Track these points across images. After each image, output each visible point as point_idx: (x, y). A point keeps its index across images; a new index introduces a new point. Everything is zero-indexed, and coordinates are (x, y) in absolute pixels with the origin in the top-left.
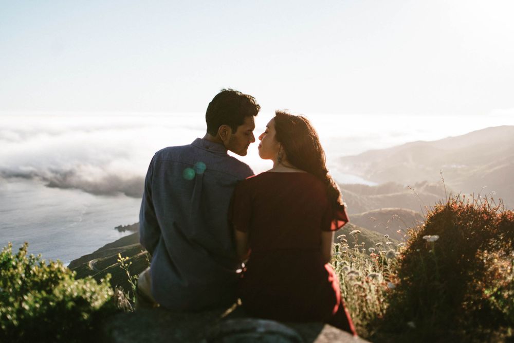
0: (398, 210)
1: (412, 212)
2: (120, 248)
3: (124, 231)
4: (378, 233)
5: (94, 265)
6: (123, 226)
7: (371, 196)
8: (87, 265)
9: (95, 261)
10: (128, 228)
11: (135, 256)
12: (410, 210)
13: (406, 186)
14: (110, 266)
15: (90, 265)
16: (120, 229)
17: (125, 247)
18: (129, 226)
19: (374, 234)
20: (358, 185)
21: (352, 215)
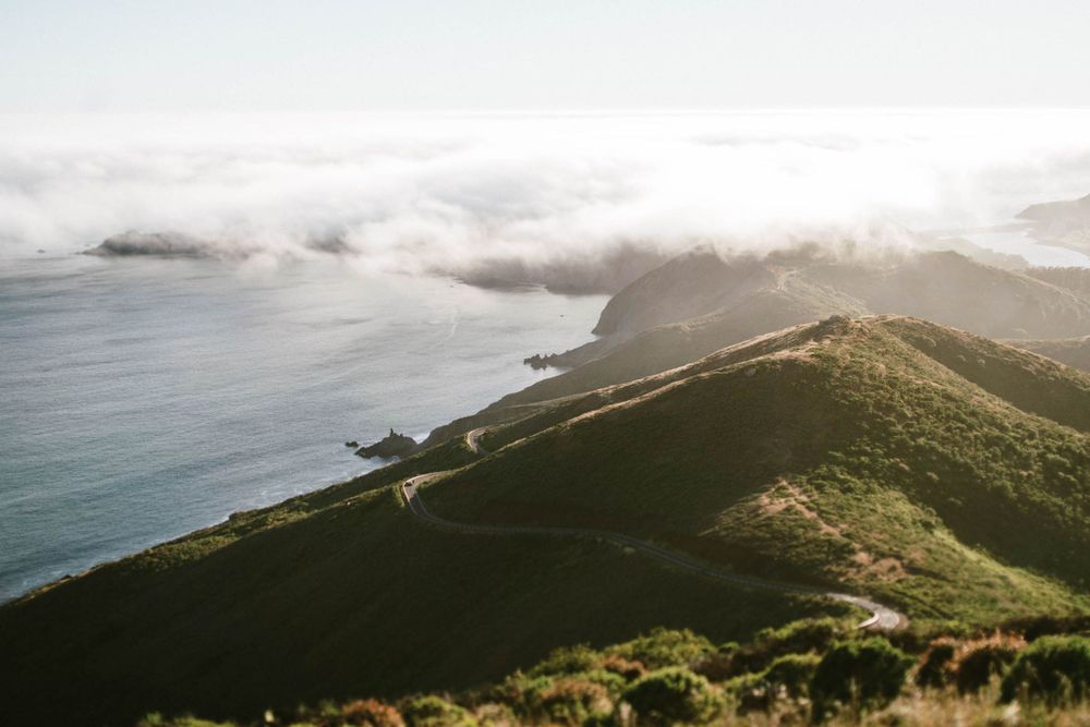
2: (536, 404)
3: (544, 368)
5: (478, 440)
6: (542, 357)
8: (462, 440)
9: (480, 432)
10: (552, 360)
11: (563, 425)
14: (510, 445)
15: (469, 442)
16: (536, 362)
17: (545, 403)
18: (554, 356)
20: (1078, 270)
21: (1058, 340)
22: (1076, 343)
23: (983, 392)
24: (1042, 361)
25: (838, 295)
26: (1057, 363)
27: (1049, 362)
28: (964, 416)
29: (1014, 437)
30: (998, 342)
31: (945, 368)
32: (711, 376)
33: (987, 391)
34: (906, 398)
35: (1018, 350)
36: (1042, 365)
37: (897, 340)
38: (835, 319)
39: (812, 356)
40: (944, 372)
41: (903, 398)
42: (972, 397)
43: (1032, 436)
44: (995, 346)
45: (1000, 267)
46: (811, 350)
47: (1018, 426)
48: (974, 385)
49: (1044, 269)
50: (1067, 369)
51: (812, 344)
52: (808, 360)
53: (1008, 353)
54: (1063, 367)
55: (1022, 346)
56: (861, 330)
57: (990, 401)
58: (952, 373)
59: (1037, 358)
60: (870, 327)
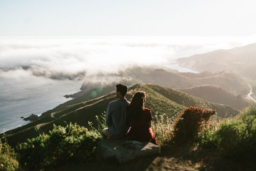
0: (210, 86)
1: (217, 87)
2: (67, 106)
3: (69, 98)
4: (199, 98)
5: (54, 115)
6: (68, 95)
7: (196, 79)
8: (50, 115)
9: (54, 113)
10: (71, 96)
11: (75, 111)
12: (216, 86)
13: (214, 73)
14: (62, 116)
15: (52, 115)
16: (67, 96)
17: (70, 106)
18: (71, 95)
19: (197, 98)
20: (189, 73)
21: (186, 89)
22: (189, 89)
23: (170, 100)
24: (182, 93)
25: (137, 79)
26: (186, 93)
27: (184, 93)
28: (166, 106)
29: (177, 110)
30: (173, 89)
31: (161, 95)
32: (109, 98)
33: (171, 100)
34: (153, 102)
35: (177, 91)
36: (182, 94)
37: (151, 89)
38: (137, 85)
39: (132, 93)
40: (161, 96)
41: (152, 102)
42: (167, 102)
43: (181, 110)
44: (172, 90)
45: (173, 72)
46: (132, 92)
47: (178, 108)
48: (168, 99)
49: (182, 73)
50: (188, 95)
51: (132, 91)
52: (131, 94)
53: (175, 91)
54: (187, 94)
55: (178, 90)
56: (143, 87)
57: (172, 102)
58: (163, 96)
59: (181, 92)
60: (145, 86)
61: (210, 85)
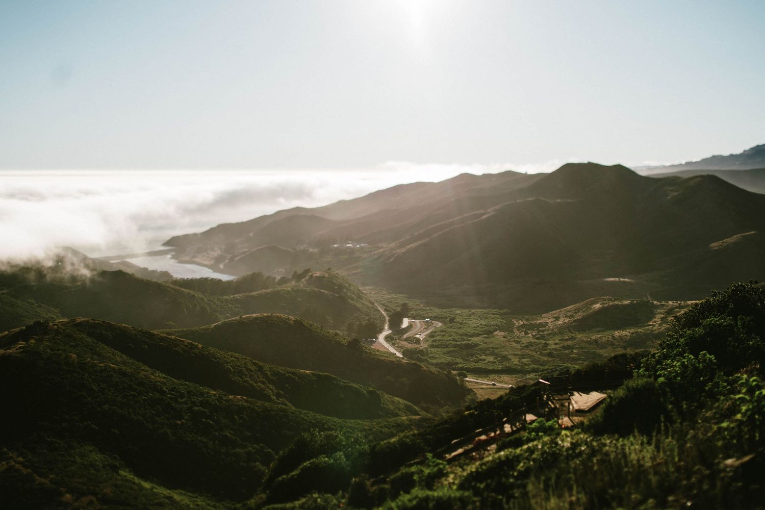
0: (267, 317)
1: (288, 319)
4: (237, 355)
7: (225, 297)
12: (286, 316)
13: (278, 278)
19: (231, 357)
20: (206, 279)
21: (197, 328)
22: (207, 329)
23: (147, 368)
24: (186, 343)
25: (39, 306)
26: (196, 344)
27: (191, 344)
28: (135, 386)
29: (171, 398)
30: (155, 332)
31: (119, 354)
33: (150, 367)
34: (93, 377)
35: (170, 337)
36: (186, 346)
37: (84, 336)
38: (38, 324)
39: (21, 352)
40: (119, 357)
41: (90, 377)
42: (139, 372)
43: (182, 396)
44: (153, 335)
45: (154, 280)
46: (20, 348)
47: (173, 390)
48: (141, 364)
49: (184, 280)
50: (202, 348)
51: (22, 344)
52: (18, 355)
53: (162, 339)
54: (200, 346)
55: (172, 334)
56: (57, 330)
57: (153, 374)
58: (124, 357)
59: (182, 341)
60: (64, 328)
61: (269, 314)
